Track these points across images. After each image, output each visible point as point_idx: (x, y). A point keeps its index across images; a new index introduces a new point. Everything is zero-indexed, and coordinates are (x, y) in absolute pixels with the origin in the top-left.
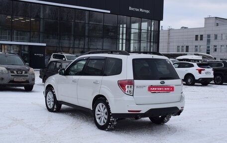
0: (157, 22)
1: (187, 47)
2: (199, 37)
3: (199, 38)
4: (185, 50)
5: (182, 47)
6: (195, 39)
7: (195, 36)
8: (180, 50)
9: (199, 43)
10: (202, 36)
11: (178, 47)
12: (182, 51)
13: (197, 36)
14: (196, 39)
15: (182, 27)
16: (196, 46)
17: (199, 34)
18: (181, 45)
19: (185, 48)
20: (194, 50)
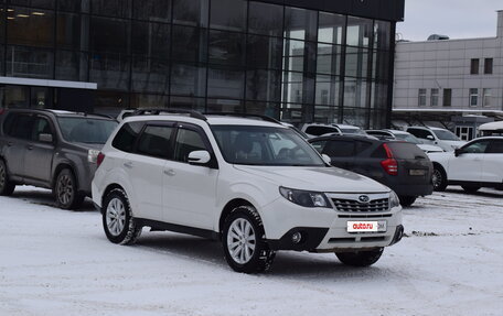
0: (389, 24)
1: (448, 92)
2: (482, 63)
3: (481, 69)
4: (441, 101)
5: (434, 91)
6: (468, 70)
7: (469, 63)
8: (428, 101)
9: (480, 81)
10: (489, 62)
11: (422, 91)
12: (433, 103)
13: (475, 62)
14: (474, 71)
15: (433, 37)
16: (473, 91)
17: (482, 56)
18: (429, 85)
19: (441, 94)
20: (467, 101)
